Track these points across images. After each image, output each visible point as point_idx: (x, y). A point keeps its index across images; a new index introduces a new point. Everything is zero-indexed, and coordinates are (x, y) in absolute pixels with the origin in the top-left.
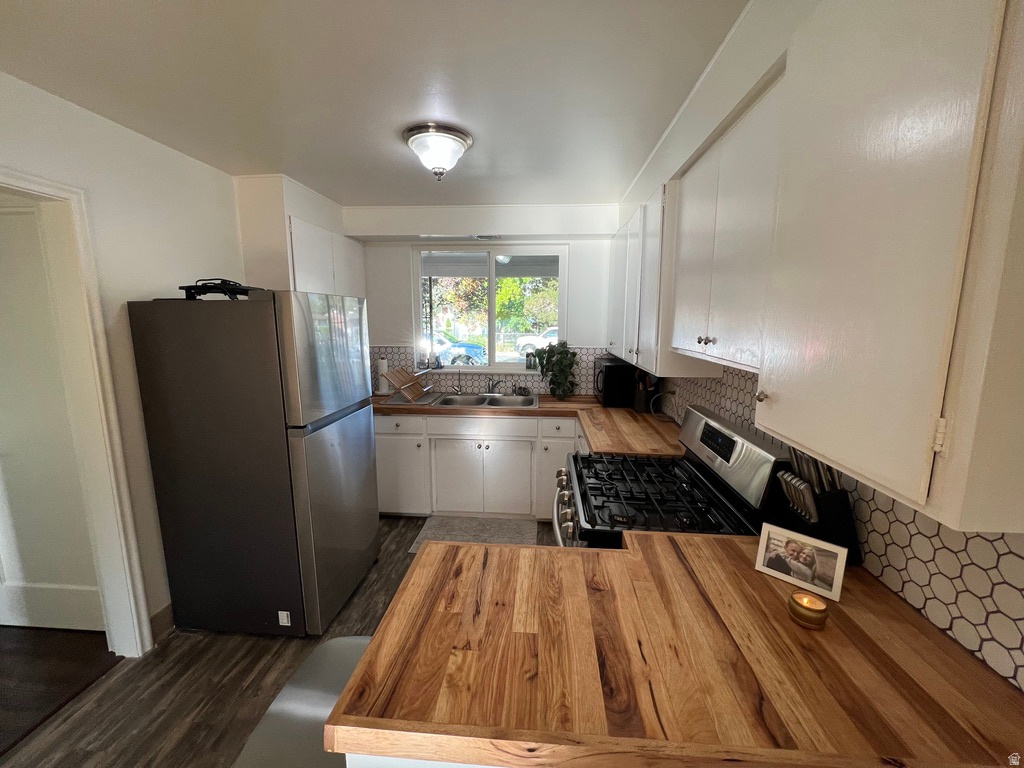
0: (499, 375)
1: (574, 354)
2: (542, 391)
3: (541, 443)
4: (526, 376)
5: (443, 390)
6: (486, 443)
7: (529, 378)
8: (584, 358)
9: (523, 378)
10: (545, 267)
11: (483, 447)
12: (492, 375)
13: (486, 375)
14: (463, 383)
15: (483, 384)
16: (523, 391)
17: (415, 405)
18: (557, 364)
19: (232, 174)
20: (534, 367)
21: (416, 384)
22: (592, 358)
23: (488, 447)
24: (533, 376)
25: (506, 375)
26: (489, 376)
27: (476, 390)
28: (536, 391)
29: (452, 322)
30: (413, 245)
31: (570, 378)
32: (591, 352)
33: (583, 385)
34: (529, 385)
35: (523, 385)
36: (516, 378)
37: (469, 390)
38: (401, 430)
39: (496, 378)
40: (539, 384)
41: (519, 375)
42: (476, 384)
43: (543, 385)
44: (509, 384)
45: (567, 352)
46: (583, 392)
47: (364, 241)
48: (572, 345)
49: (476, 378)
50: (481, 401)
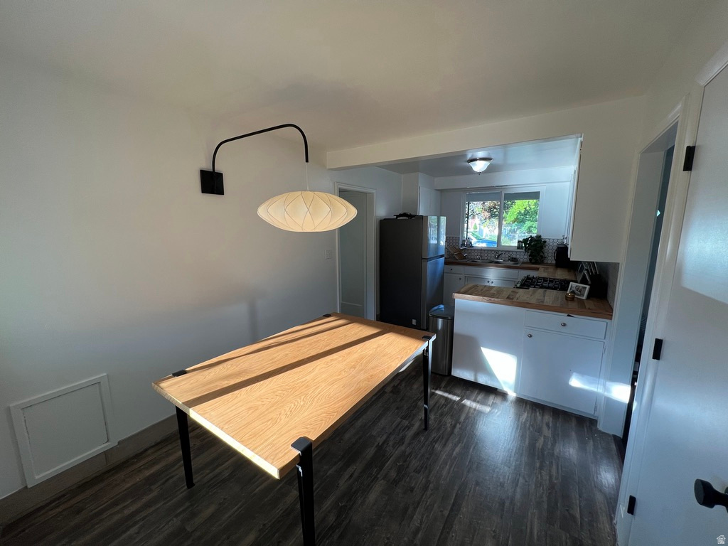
0: (502, 251)
1: (545, 242)
2: (525, 260)
4: (516, 252)
5: (472, 257)
6: (492, 280)
7: (518, 254)
8: (551, 244)
11: (490, 282)
12: (498, 251)
13: (495, 251)
14: (482, 254)
15: (493, 255)
16: (514, 260)
17: (459, 261)
18: (534, 246)
19: (402, 174)
20: (521, 248)
21: (460, 252)
22: (555, 244)
23: (493, 282)
24: (520, 252)
25: (506, 251)
26: (496, 251)
27: (489, 258)
28: (521, 260)
29: (478, 226)
30: (463, 191)
31: (541, 254)
32: (555, 241)
33: (550, 258)
34: (518, 257)
35: (514, 257)
36: (511, 253)
37: (486, 258)
38: (453, 271)
39: (500, 253)
40: (524, 257)
41: (513, 252)
42: (489, 255)
43: (526, 257)
44: (507, 256)
45: (541, 240)
46: (549, 262)
47: (441, 191)
48: (544, 237)
49: (489, 252)
50: (492, 262)
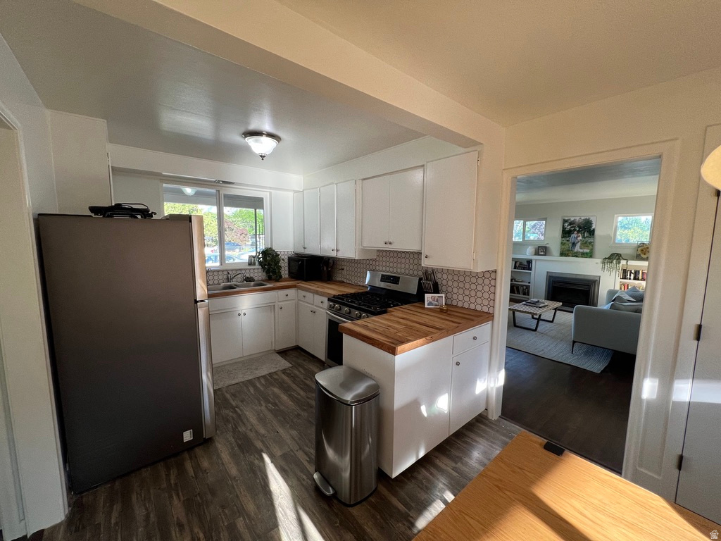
1: (278, 255)
2: (262, 278)
3: (278, 305)
4: (250, 269)
6: (243, 312)
7: (252, 271)
8: (283, 257)
9: (248, 271)
10: (256, 203)
11: (242, 314)
16: (250, 279)
18: (269, 260)
19: (48, 107)
20: (254, 264)
22: (286, 257)
23: (245, 314)
24: (254, 269)
28: (257, 278)
30: (160, 179)
32: (286, 253)
34: (252, 275)
35: (248, 275)
36: (242, 271)
40: (258, 274)
41: (245, 270)
42: (216, 278)
43: (261, 274)
48: (276, 248)
